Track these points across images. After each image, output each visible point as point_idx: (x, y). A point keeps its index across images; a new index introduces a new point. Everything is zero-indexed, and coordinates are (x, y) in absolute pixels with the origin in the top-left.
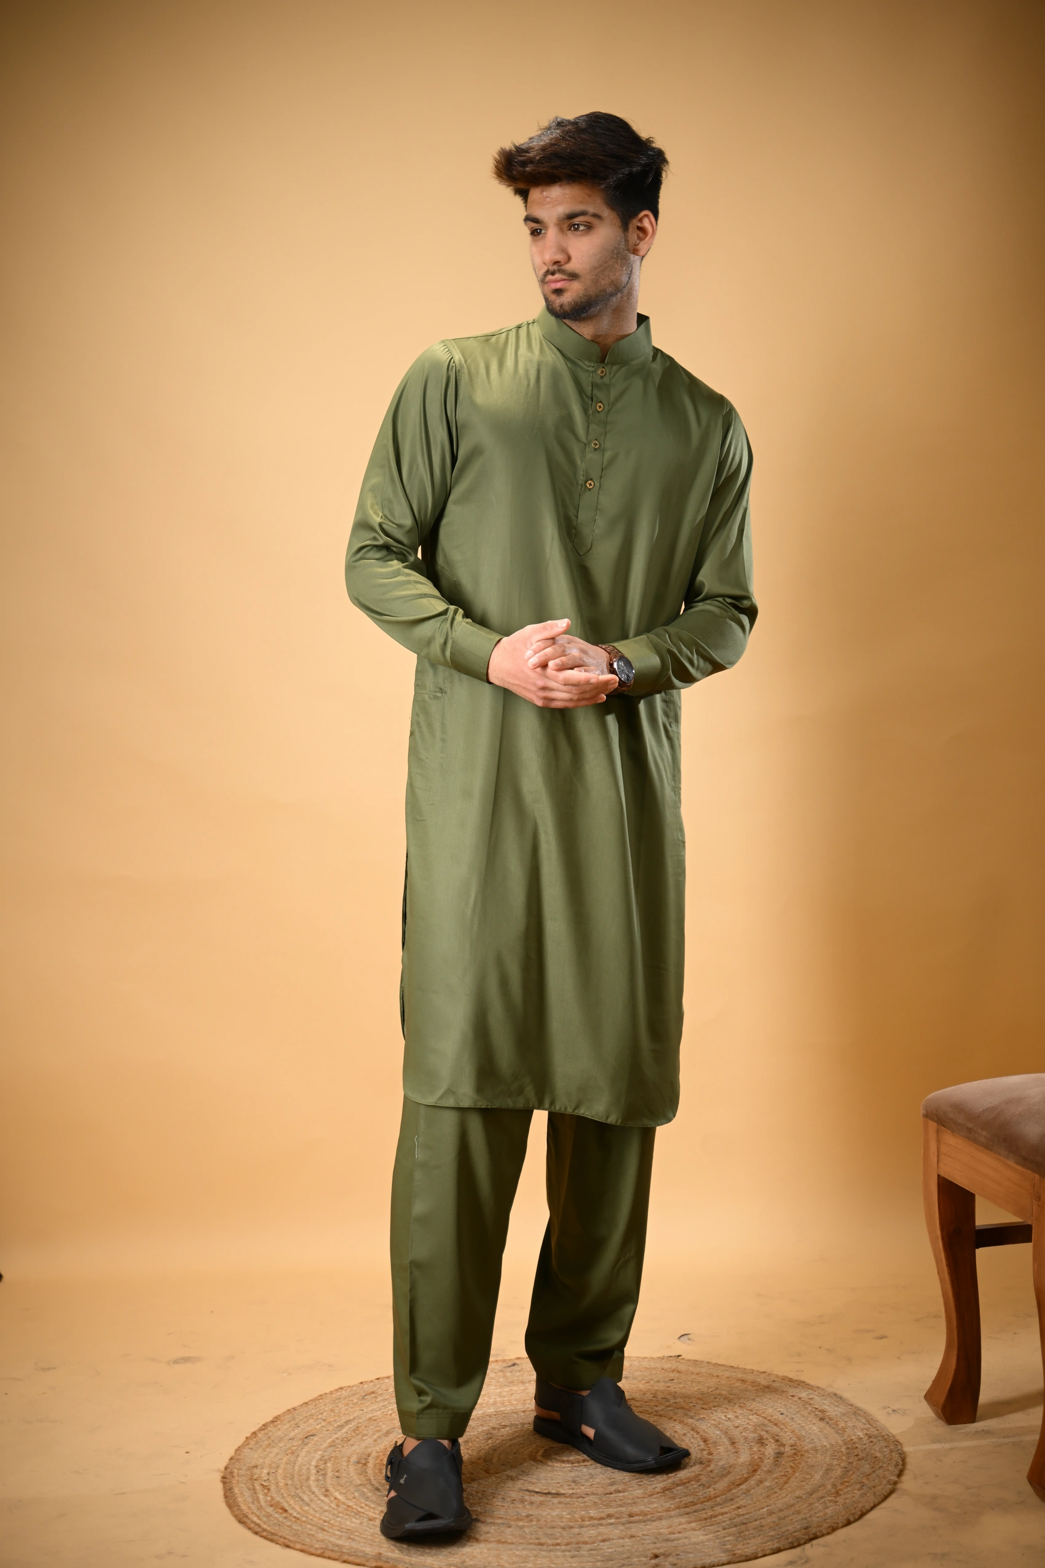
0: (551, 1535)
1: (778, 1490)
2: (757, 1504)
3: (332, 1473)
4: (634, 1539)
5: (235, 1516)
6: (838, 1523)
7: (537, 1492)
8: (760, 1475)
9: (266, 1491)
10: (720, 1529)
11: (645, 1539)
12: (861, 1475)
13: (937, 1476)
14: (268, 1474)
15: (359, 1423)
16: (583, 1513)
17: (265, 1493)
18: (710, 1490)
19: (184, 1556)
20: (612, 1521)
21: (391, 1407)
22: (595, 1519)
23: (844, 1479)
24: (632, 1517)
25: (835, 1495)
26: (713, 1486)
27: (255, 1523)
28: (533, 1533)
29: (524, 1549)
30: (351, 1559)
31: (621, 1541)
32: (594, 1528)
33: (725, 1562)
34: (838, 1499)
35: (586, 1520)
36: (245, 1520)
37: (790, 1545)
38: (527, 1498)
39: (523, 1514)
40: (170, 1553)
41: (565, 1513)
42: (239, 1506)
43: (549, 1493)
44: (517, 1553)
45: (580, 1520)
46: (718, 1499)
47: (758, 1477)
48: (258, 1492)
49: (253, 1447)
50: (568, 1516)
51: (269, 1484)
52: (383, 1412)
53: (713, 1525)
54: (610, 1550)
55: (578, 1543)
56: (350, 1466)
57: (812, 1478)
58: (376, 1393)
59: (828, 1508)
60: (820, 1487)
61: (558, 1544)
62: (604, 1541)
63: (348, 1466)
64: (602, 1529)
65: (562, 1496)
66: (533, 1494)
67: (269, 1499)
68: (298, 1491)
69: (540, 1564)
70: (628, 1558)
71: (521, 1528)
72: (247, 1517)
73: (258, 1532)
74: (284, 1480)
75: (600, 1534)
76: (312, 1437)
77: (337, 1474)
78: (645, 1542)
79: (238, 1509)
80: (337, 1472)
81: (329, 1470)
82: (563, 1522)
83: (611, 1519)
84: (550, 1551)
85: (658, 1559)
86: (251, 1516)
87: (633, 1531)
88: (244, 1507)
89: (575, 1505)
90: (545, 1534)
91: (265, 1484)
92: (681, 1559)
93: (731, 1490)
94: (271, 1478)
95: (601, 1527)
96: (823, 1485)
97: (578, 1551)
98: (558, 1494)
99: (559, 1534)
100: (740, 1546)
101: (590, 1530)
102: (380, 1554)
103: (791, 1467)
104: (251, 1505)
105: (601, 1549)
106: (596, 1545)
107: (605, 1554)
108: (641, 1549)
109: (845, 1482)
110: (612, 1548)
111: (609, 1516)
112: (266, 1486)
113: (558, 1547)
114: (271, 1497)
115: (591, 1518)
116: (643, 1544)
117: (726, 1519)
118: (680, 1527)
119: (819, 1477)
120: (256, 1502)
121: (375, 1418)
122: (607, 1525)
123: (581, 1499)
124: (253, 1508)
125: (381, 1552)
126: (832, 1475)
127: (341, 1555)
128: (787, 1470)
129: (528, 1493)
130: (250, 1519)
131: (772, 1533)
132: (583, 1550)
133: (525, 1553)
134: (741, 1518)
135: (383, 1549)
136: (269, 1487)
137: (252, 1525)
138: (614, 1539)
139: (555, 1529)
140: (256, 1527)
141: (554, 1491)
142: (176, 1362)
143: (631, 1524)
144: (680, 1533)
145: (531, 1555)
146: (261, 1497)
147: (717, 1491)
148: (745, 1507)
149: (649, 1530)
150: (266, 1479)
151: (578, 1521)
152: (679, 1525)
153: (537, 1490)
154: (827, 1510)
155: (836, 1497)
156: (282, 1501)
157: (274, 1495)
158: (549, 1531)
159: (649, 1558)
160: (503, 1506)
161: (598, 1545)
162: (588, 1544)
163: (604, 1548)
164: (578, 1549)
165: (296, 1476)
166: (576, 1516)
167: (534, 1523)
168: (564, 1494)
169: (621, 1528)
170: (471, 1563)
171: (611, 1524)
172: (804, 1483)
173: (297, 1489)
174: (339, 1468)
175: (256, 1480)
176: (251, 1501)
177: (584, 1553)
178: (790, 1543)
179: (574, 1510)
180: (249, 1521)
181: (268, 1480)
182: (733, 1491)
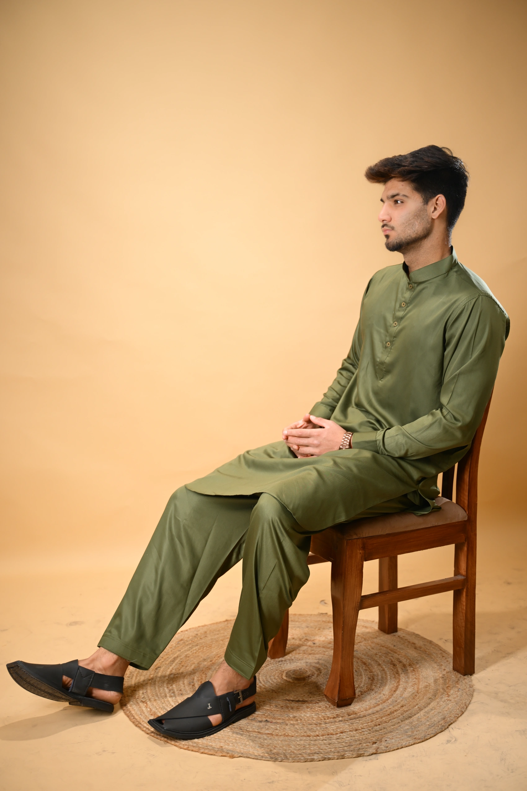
0: (311, 729)
1: (417, 694)
2: (411, 703)
3: (178, 692)
4: (357, 732)
5: (133, 722)
6: (458, 714)
7: (293, 701)
8: (402, 684)
9: (145, 705)
10: (400, 721)
11: (364, 732)
12: (454, 682)
13: (489, 680)
14: (143, 694)
15: (181, 659)
16: (323, 714)
17: (146, 706)
18: (382, 695)
19: (114, 753)
20: (340, 719)
21: (194, 648)
22: (331, 718)
23: (446, 685)
24: (350, 715)
25: (447, 696)
26: (382, 693)
27: (144, 727)
28: (302, 729)
29: (301, 740)
30: (206, 751)
31: (351, 733)
32: (333, 724)
33: (412, 744)
34: (450, 698)
35: (326, 719)
36: (140, 725)
37: (441, 730)
38: (288, 705)
39: (291, 716)
40: (104, 751)
41: (313, 715)
42: (134, 716)
43: (299, 701)
44: (298, 743)
45: (323, 719)
46: (389, 701)
47: (402, 686)
48: (142, 706)
49: (130, 676)
50: (316, 717)
51: (145, 700)
52: (191, 652)
53: (394, 719)
54: (348, 739)
55: (328, 735)
56: (186, 687)
57: (430, 685)
58: (184, 640)
59: (448, 704)
60: (437, 691)
61: (318, 736)
62: (342, 733)
63: (184, 686)
64: (337, 724)
65: (307, 702)
66: (291, 702)
67: (149, 709)
68: (164, 705)
69: (313, 750)
70: (360, 744)
71: (294, 725)
72: (140, 723)
73: (149, 733)
74: (153, 697)
75: (338, 728)
76: (159, 669)
77: (180, 692)
78: (364, 733)
79: (134, 718)
80: (180, 691)
81: (175, 690)
82: (314, 720)
83: (339, 718)
84: (315, 740)
85: (376, 744)
86: (142, 723)
87: (355, 726)
88: (137, 717)
89: (316, 709)
90: (308, 729)
91: (144, 700)
92: (389, 744)
93: (392, 695)
94: (146, 696)
95: (336, 723)
96: (437, 690)
97: (331, 740)
98: (304, 701)
99: (315, 729)
100: (415, 732)
101: (331, 725)
102: (222, 747)
103: (415, 678)
104: (140, 716)
105: (343, 738)
106: (338, 735)
107: (346, 741)
108: (365, 738)
109: (448, 687)
110: (348, 737)
111: (338, 716)
112: (144, 702)
113: (318, 738)
114: (150, 708)
115: (328, 718)
116: (364, 734)
117: (400, 715)
118: (378, 720)
119: (433, 684)
120: (142, 713)
121: (188, 655)
122: (339, 721)
123: (317, 704)
124: (142, 718)
125: (221, 745)
126: (439, 683)
127: (199, 749)
128: (414, 680)
129: (288, 702)
130: (142, 725)
131: (428, 723)
132: (333, 739)
133: (302, 742)
134: (407, 713)
135: (222, 743)
136: (146, 702)
137: (145, 729)
138: (348, 732)
139: (312, 725)
140: (147, 730)
141: (301, 699)
142: (71, 624)
143: (351, 720)
144: (379, 725)
145: (306, 744)
146: (144, 709)
147: (386, 696)
148: (405, 705)
149: (362, 724)
150: (143, 697)
151: (322, 720)
152: (377, 719)
153: (292, 699)
154: (448, 706)
155: (448, 697)
156: (156, 711)
157: (151, 707)
158: (310, 727)
159: (371, 743)
160: (278, 711)
161: (340, 736)
162: (334, 735)
163: (344, 737)
164: (330, 739)
165: (159, 694)
166: (320, 716)
167: (299, 722)
168: (306, 701)
169: (347, 724)
170: (275, 751)
171: (341, 721)
172: (428, 689)
173: (163, 703)
174: (180, 688)
175: (138, 698)
176: (139, 713)
177: (334, 741)
178: (440, 728)
179: (317, 712)
180: (142, 727)
181: (144, 697)
182: (394, 696)
